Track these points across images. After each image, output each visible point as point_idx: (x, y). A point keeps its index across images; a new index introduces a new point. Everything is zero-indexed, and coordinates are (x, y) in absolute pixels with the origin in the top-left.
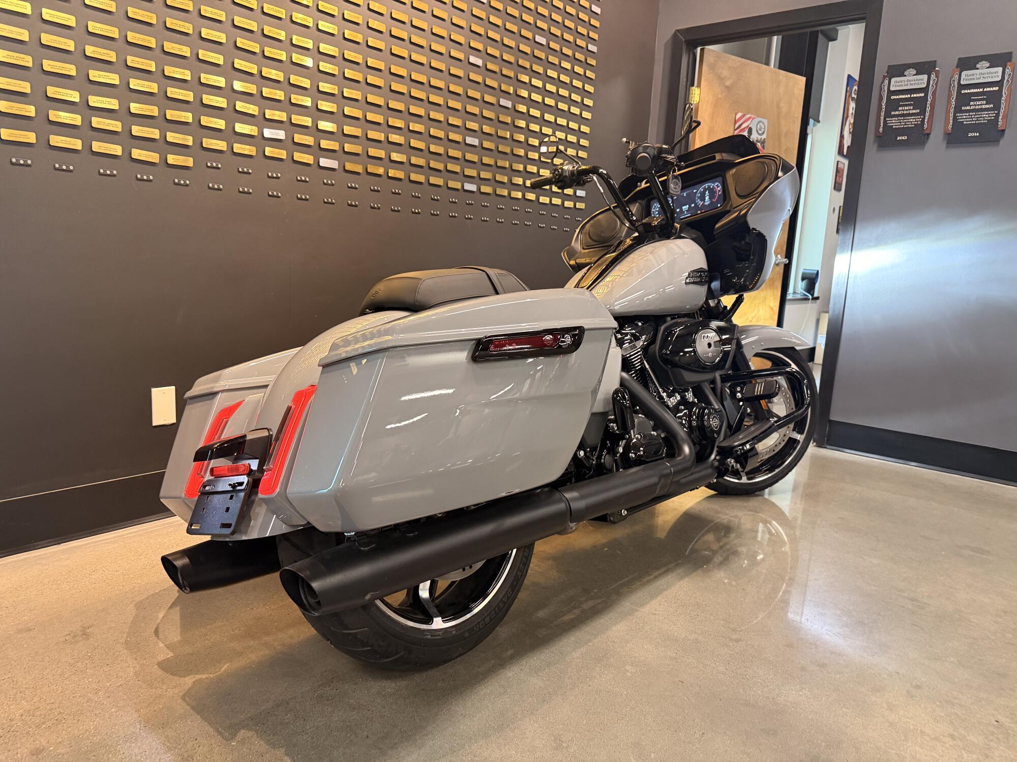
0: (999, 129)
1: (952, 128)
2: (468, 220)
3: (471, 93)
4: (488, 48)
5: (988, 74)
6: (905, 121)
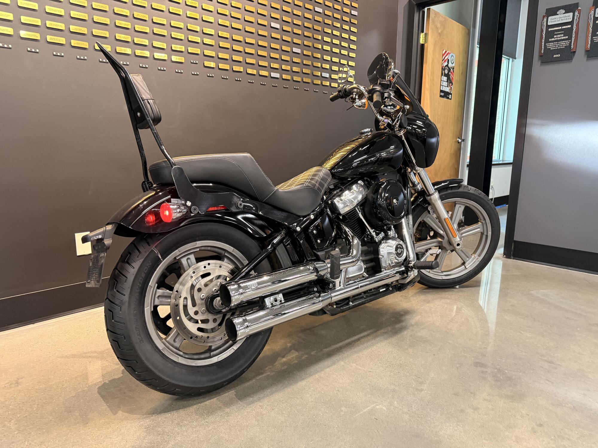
1: (590, 47)
4: (284, 17)
6: (558, 44)
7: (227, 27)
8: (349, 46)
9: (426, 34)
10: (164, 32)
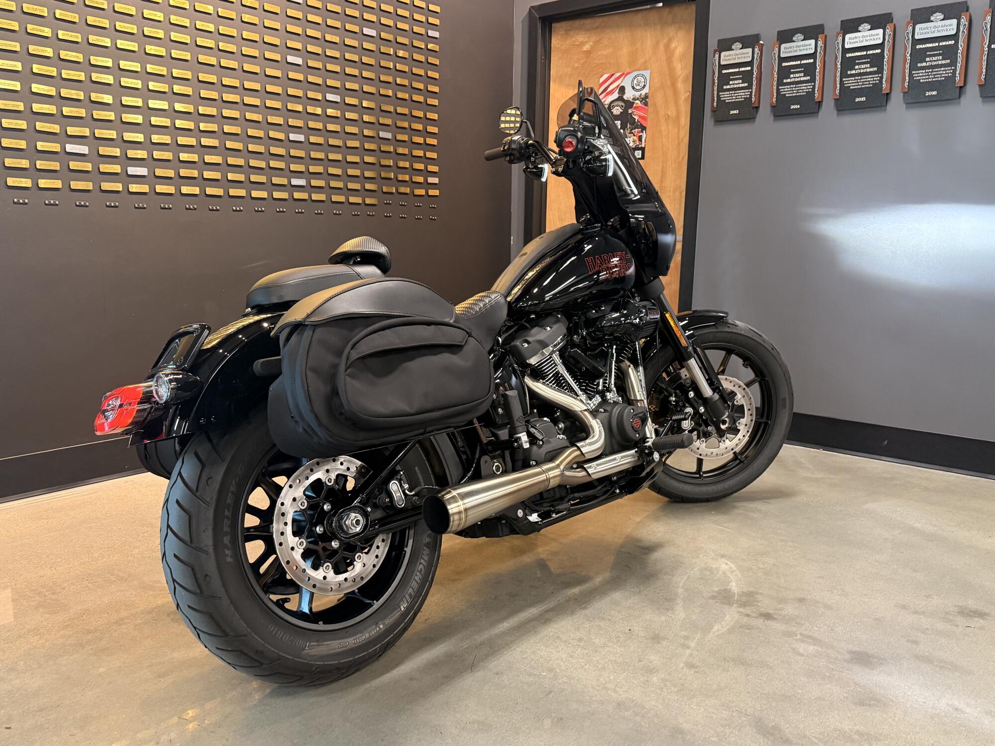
0: (816, 100)
1: (776, 101)
2: (298, 214)
3: (291, 91)
4: (309, 46)
5: (803, 46)
6: (736, 95)
7: (213, 66)
8: (426, 87)
10: (109, 79)
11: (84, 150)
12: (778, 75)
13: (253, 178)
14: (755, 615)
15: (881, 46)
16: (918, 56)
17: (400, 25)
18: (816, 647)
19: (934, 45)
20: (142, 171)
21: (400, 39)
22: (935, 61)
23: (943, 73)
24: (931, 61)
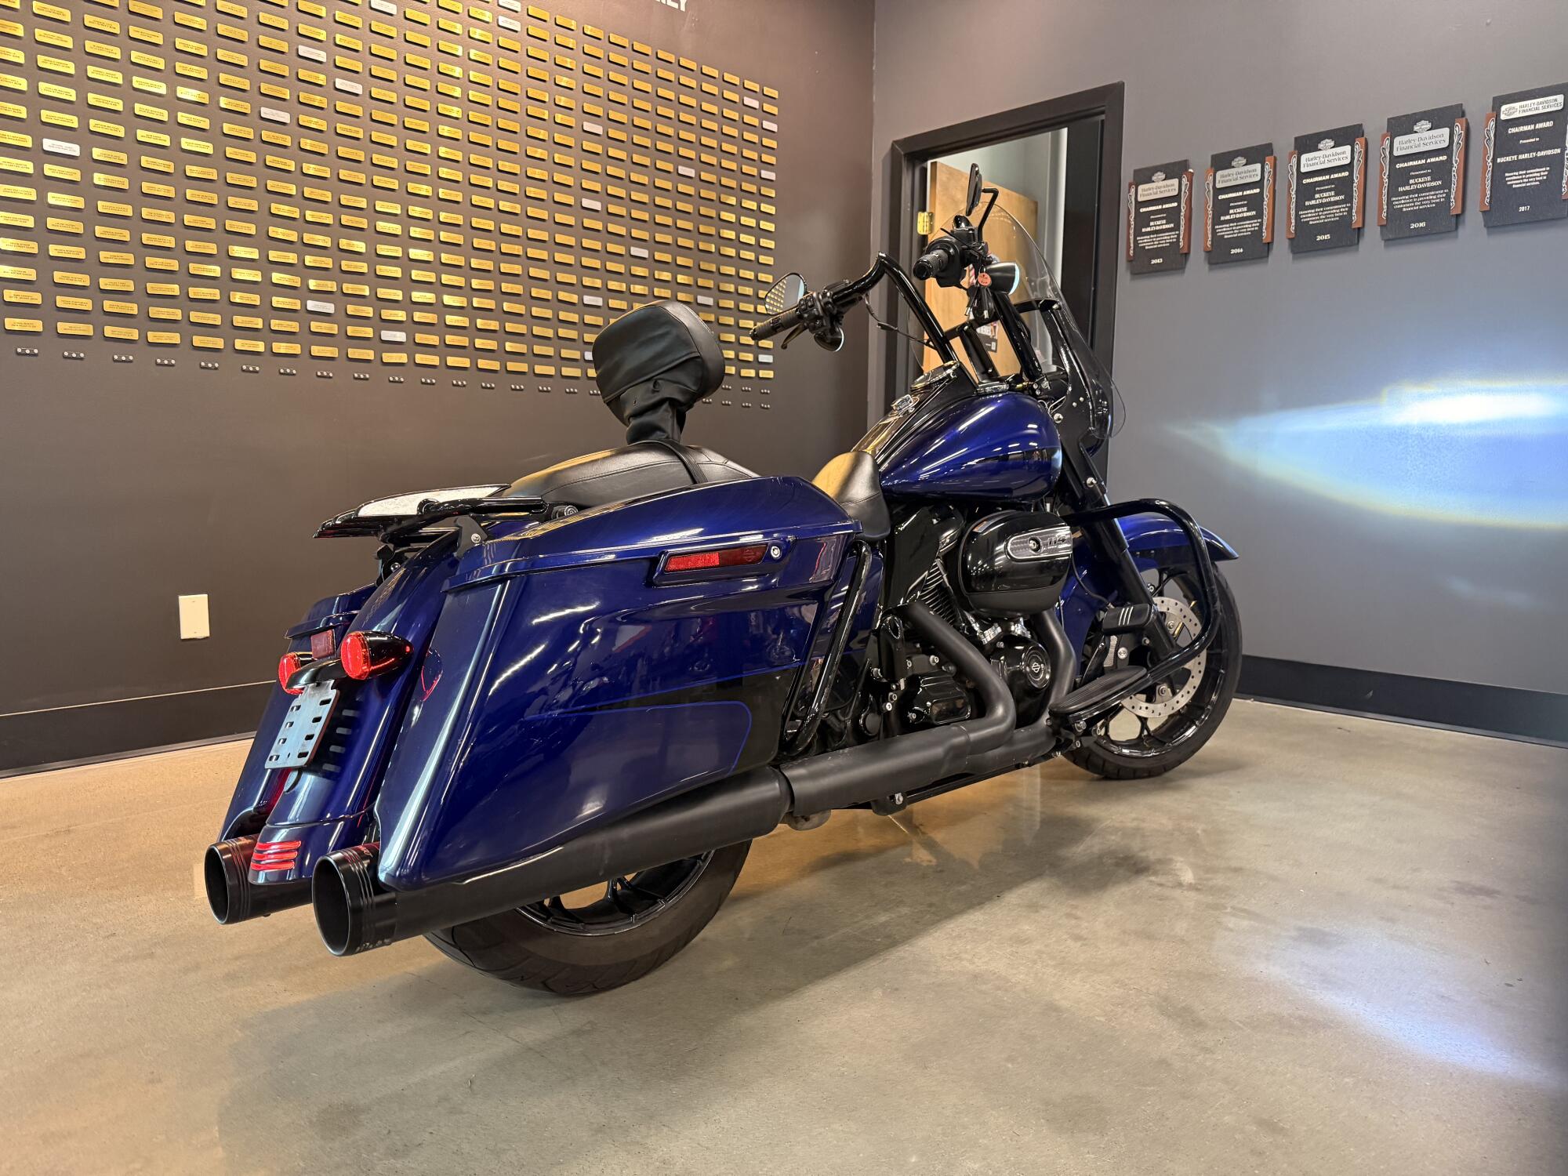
0: (1264, 242)
1: (1212, 245)
2: (594, 397)
3: (586, 243)
4: (609, 188)
5: (1245, 173)
6: (1158, 239)
7: (490, 209)
8: (758, 242)
9: (931, 216)
10: (363, 223)
11: (329, 308)
12: (1213, 211)
13: (538, 350)
14: (1170, 884)
15: (1349, 167)
16: (1399, 178)
17: (725, 164)
18: (1252, 922)
19: (1420, 162)
20: (400, 336)
21: (724, 181)
22: (1421, 183)
23: (1434, 198)
24: (1416, 183)
